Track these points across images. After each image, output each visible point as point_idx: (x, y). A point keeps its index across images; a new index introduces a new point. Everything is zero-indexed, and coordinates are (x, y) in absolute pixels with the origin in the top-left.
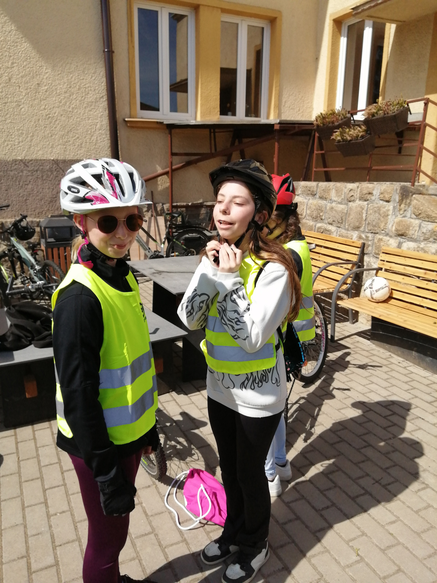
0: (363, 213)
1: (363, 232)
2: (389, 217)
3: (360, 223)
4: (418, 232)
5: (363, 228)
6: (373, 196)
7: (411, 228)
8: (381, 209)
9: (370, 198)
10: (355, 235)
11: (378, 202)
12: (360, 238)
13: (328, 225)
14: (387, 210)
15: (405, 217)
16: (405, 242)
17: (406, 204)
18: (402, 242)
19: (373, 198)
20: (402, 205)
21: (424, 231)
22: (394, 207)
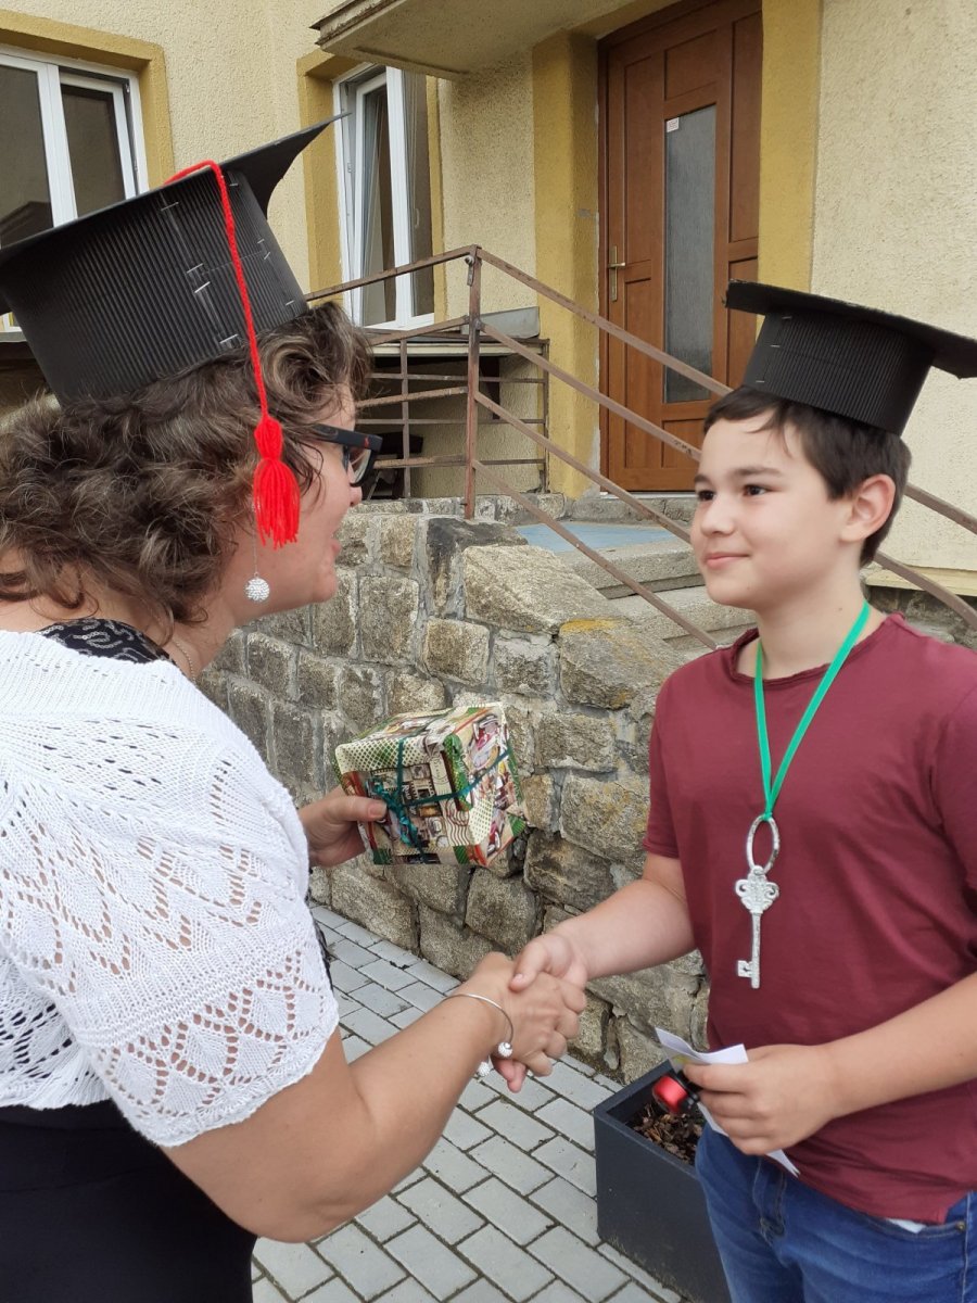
0: (347, 604)
1: (357, 661)
2: (413, 616)
3: (346, 635)
4: (488, 662)
5: (353, 648)
6: (366, 552)
7: (467, 652)
8: (390, 592)
9: (360, 557)
10: (339, 671)
11: (380, 570)
12: (352, 678)
13: (273, 639)
14: (406, 596)
15: (453, 615)
16: (459, 692)
17: (448, 578)
18: (451, 691)
19: (368, 558)
20: (438, 581)
21: (503, 661)
22: (420, 586)
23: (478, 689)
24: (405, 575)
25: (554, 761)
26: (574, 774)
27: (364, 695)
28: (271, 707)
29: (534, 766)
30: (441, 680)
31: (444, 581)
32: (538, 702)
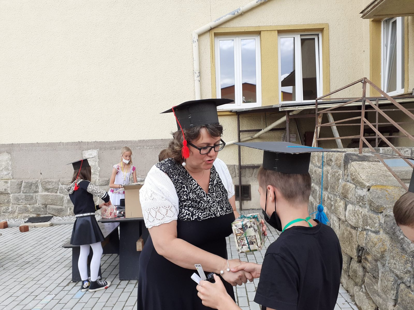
0: (328, 176)
1: (330, 193)
2: (340, 181)
3: (327, 185)
4: (354, 196)
5: (329, 189)
6: (333, 162)
7: (349, 192)
8: (336, 174)
9: (331, 163)
10: (326, 195)
11: (335, 167)
12: (328, 198)
13: (316, 185)
14: (339, 175)
15: (348, 181)
16: (348, 204)
17: (347, 170)
18: (347, 204)
19: (333, 163)
20: (345, 171)
21: (356, 195)
22: (343, 172)
23: (352, 204)
24: (340, 169)
25: (366, 227)
26: (370, 232)
27: (330, 203)
28: (315, 205)
29: (362, 228)
30: (345, 200)
31: (347, 171)
32: (364, 208)
